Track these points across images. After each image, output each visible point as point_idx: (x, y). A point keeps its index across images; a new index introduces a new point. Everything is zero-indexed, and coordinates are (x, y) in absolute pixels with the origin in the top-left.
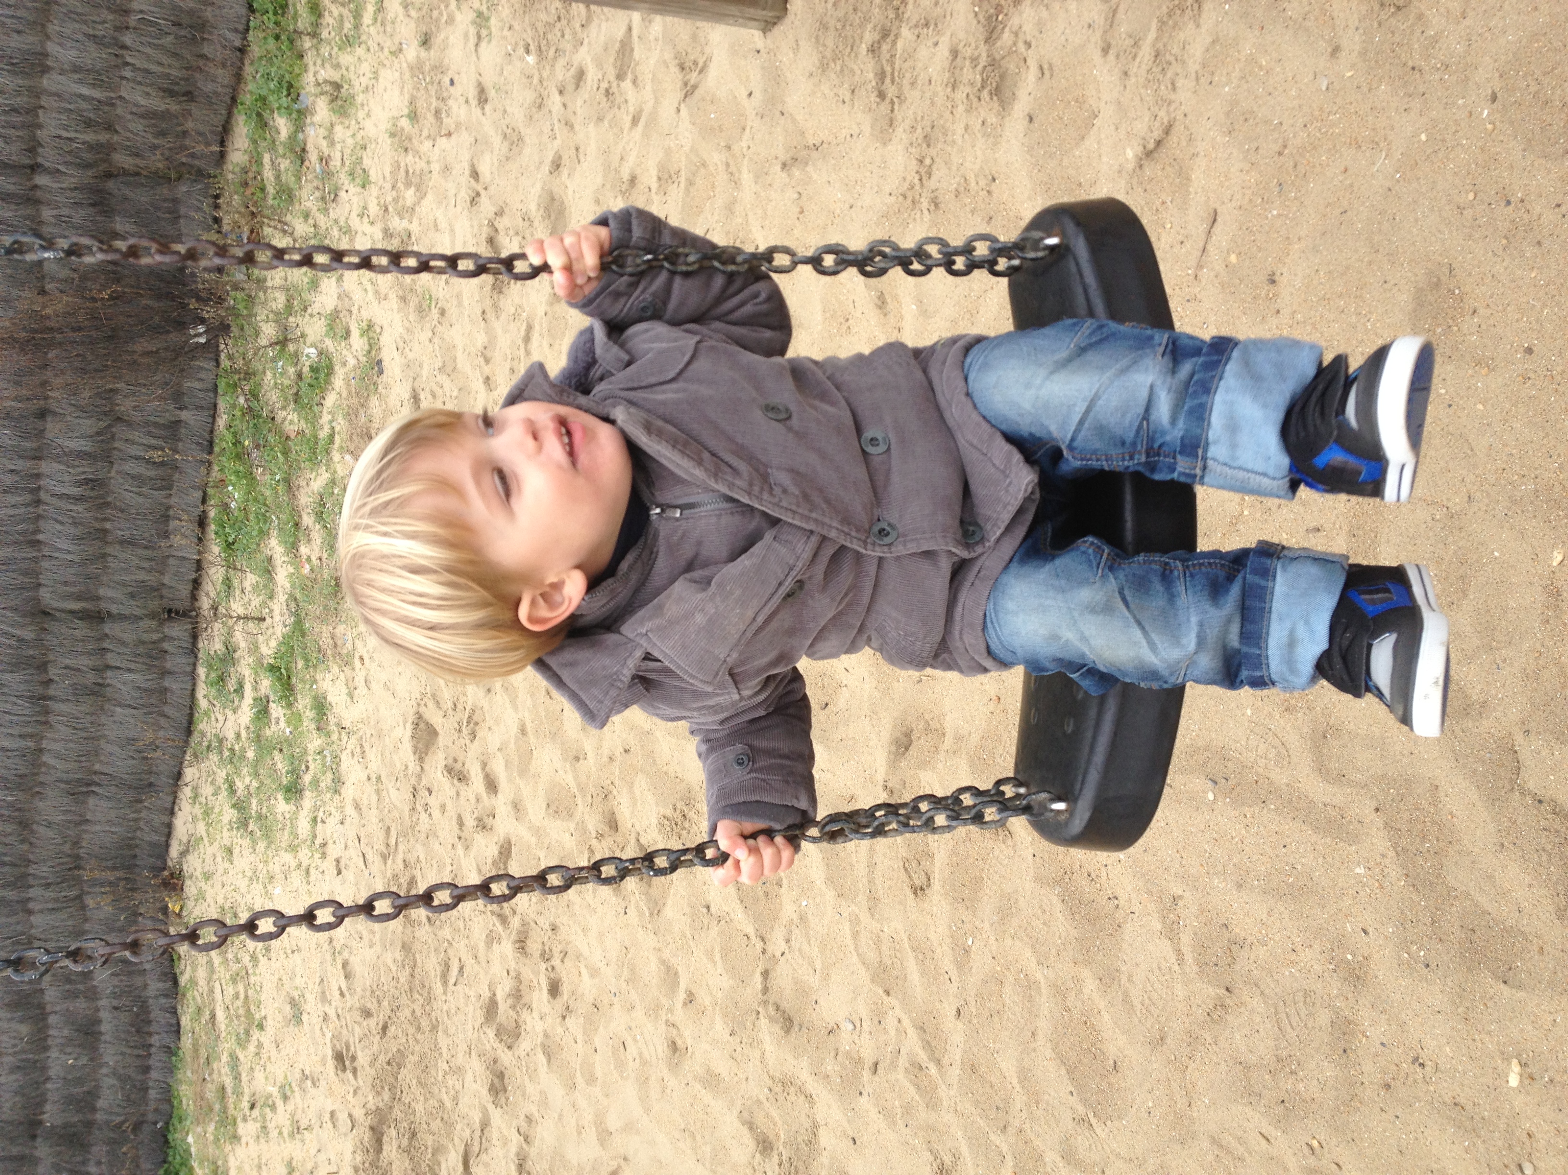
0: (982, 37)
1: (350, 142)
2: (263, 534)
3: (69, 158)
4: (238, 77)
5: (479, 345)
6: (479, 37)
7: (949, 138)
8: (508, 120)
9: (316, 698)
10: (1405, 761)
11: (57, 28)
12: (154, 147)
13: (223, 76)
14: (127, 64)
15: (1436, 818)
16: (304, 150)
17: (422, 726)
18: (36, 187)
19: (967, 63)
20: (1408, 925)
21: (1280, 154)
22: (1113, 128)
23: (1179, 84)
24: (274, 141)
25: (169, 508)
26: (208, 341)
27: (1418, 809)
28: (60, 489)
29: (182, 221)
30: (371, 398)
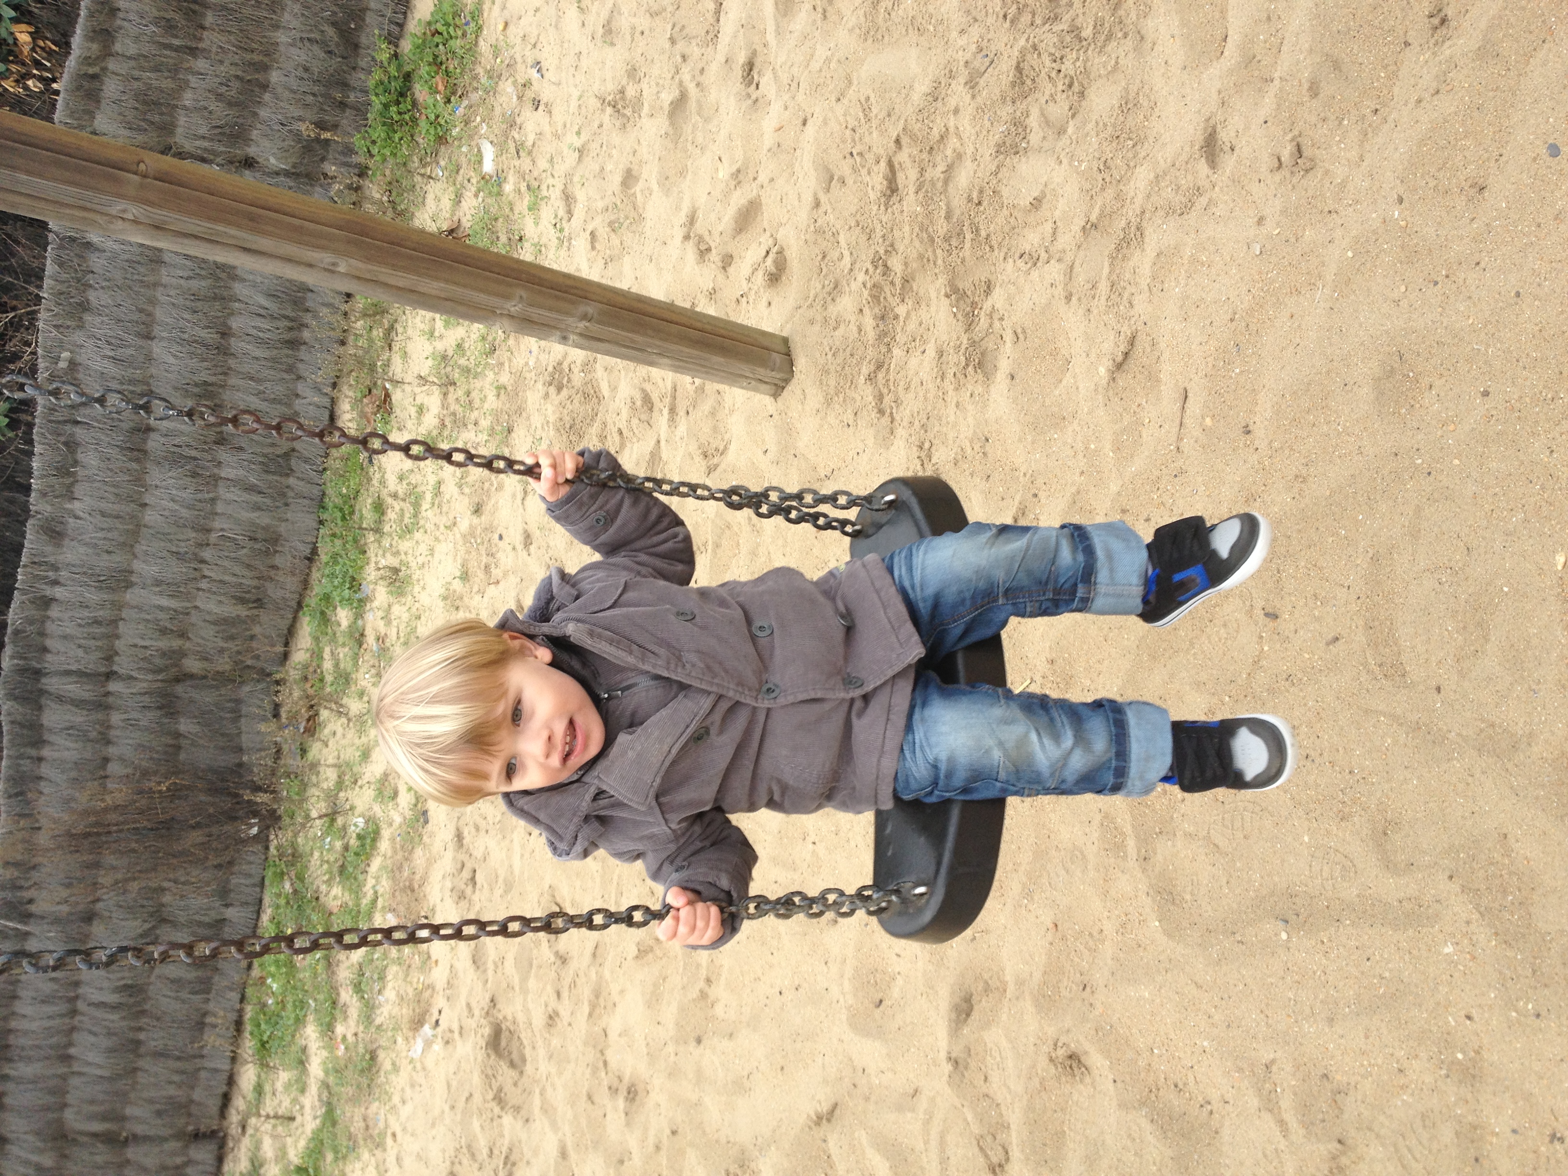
0: (962, 331)
1: (405, 616)
2: (300, 1022)
3: (142, 664)
4: (306, 584)
6: (525, 492)
7: (944, 421)
8: (551, 553)
10: (1469, 823)
11: (145, 548)
12: (222, 651)
13: (292, 583)
14: (205, 577)
15: (1513, 869)
16: (362, 635)
18: (108, 694)
19: (952, 353)
20: (1509, 983)
21: (1232, 320)
23: (1135, 301)
24: (335, 634)
25: (205, 1014)
26: (260, 832)
27: (1492, 864)
28: (97, 997)
29: (243, 720)
30: (415, 850)
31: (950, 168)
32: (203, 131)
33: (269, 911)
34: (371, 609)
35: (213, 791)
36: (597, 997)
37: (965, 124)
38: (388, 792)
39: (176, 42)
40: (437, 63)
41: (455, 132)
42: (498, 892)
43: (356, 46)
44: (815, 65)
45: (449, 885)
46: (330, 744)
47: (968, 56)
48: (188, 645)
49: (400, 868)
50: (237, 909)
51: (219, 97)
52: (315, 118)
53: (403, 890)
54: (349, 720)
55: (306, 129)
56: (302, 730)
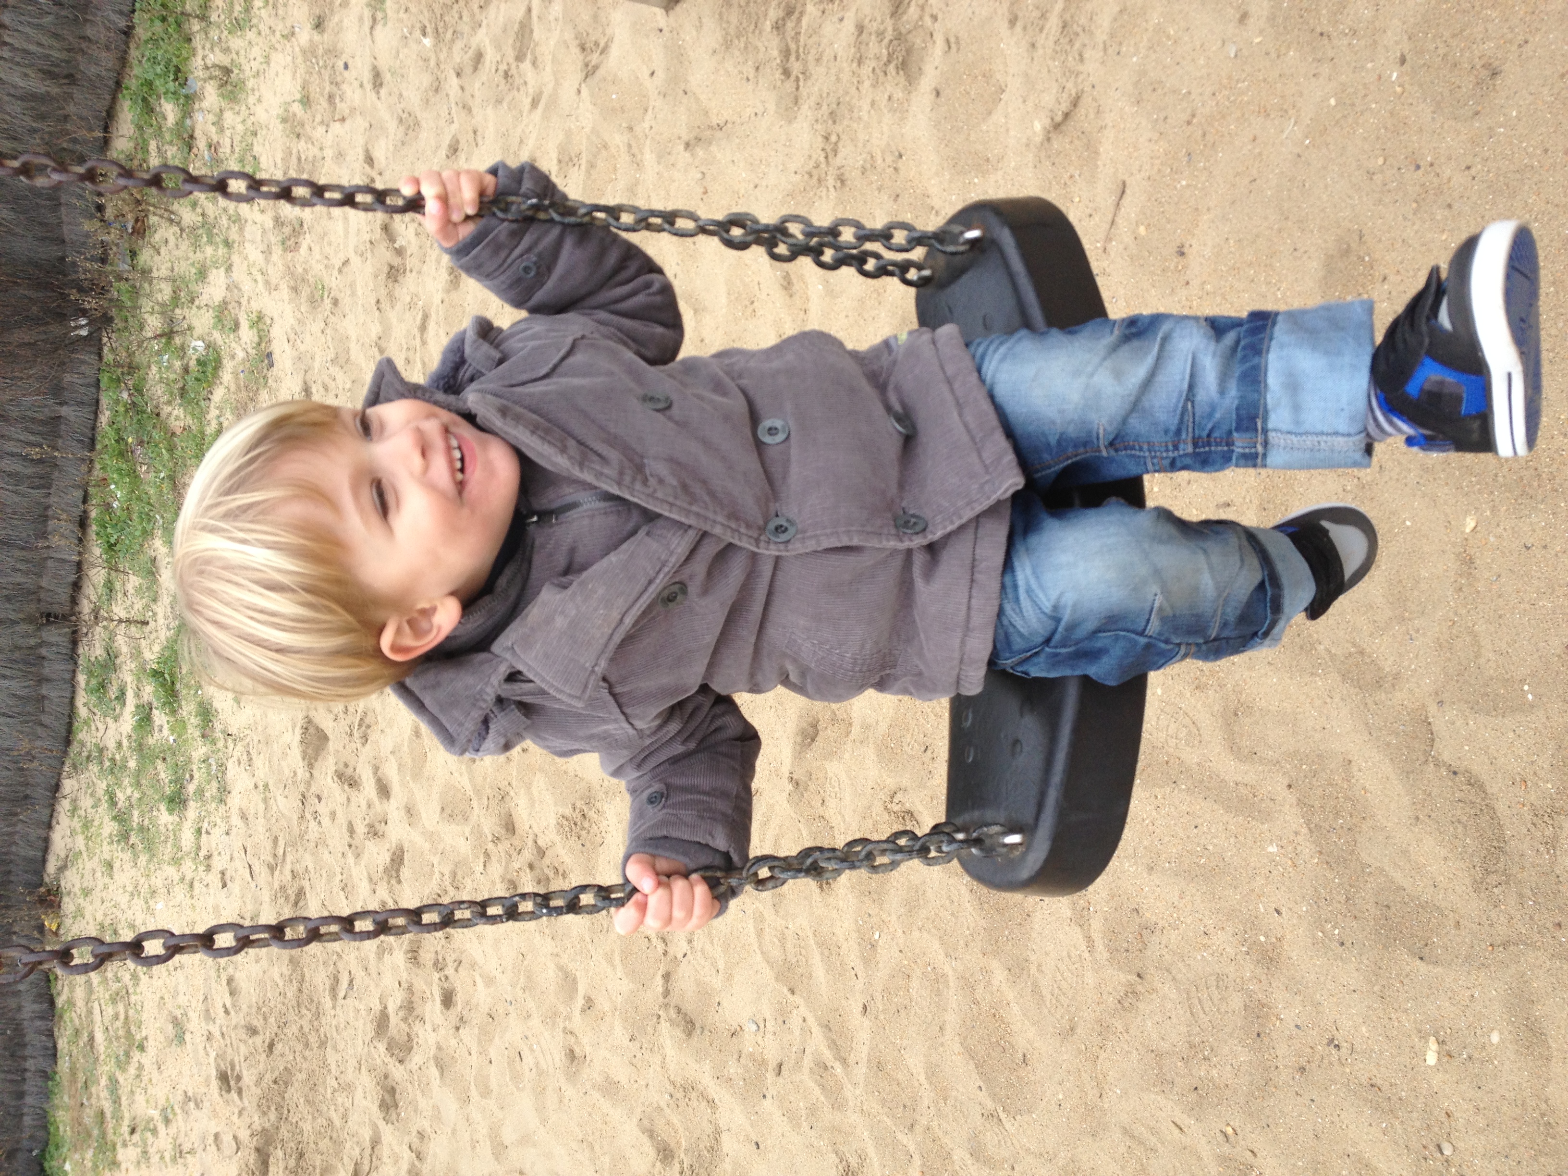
0: (888, 12)
1: (240, 128)
2: (147, 534)
4: (123, 61)
5: (374, 336)
6: (374, 20)
7: (855, 115)
8: (403, 105)
9: (201, 704)
10: (1318, 736)
12: (33, 131)
13: (108, 59)
15: (1349, 793)
16: (192, 137)
17: (312, 730)
19: (873, 37)
20: (1322, 903)
21: (1189, 123)
22: (1021, 100)
23: (1086, 56)
24: (160, 128)
26: (91, 334)
27: (1331, 785)
29: (63, 209)
30: (260, 392)
33: (107, 416)
34: (201, 109)
46: (163, 251)
50: (73, 408)
54: (182, 230)
56: (130, 231)
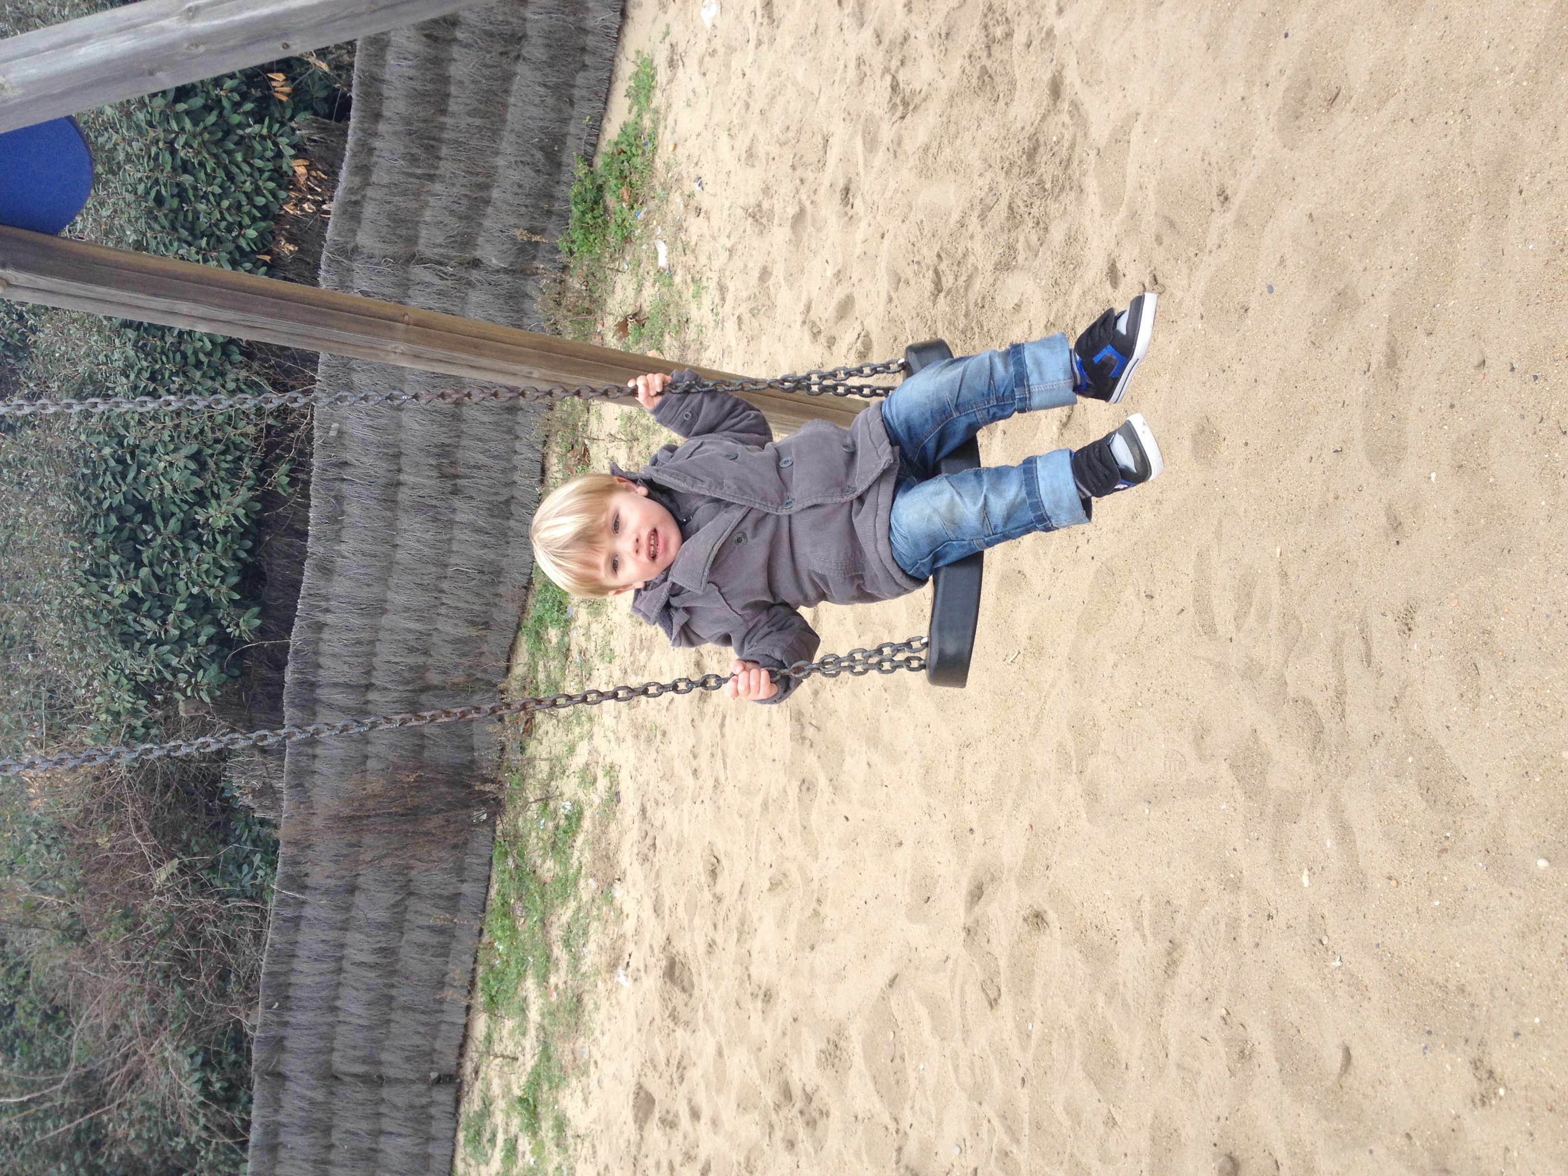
1: (601, 632)
2: (521, 976)
3: (396, 678)
4: (523, 609)
5: (690, 747)
9: (557, 1118)
11: (396, 581)
12: (456, 666)
13: (513, 608)
14: (443, 604)
16: (568, 649)
17: (642, 1094)
18: (367, 702)
24: (547, 650)
25: (444, 975)
26: (489, 818)
29: (474, 724)
30: (611, 825)
31: (970, 277)
32: (440, 240)
33: (496, 886)
34: (575, 628)
35: (451, 783)
36: (743, 924)
37: (977, 246)
38: (589, 779)
39: (419, 171)
40: (622, 177)
41: (638, 232)
42: (672, 852)
43: (559, 165)
44: (889, 194)
45: (636, 850)
46: (544, 741)
47: (983, 194)
48: (430, 661)
49: (599, 840)
50: (470, 885)
51: (452, 212)
52: (528, 225)
53: (601, 858)
55: (520, 235)
56: (521, 731)
